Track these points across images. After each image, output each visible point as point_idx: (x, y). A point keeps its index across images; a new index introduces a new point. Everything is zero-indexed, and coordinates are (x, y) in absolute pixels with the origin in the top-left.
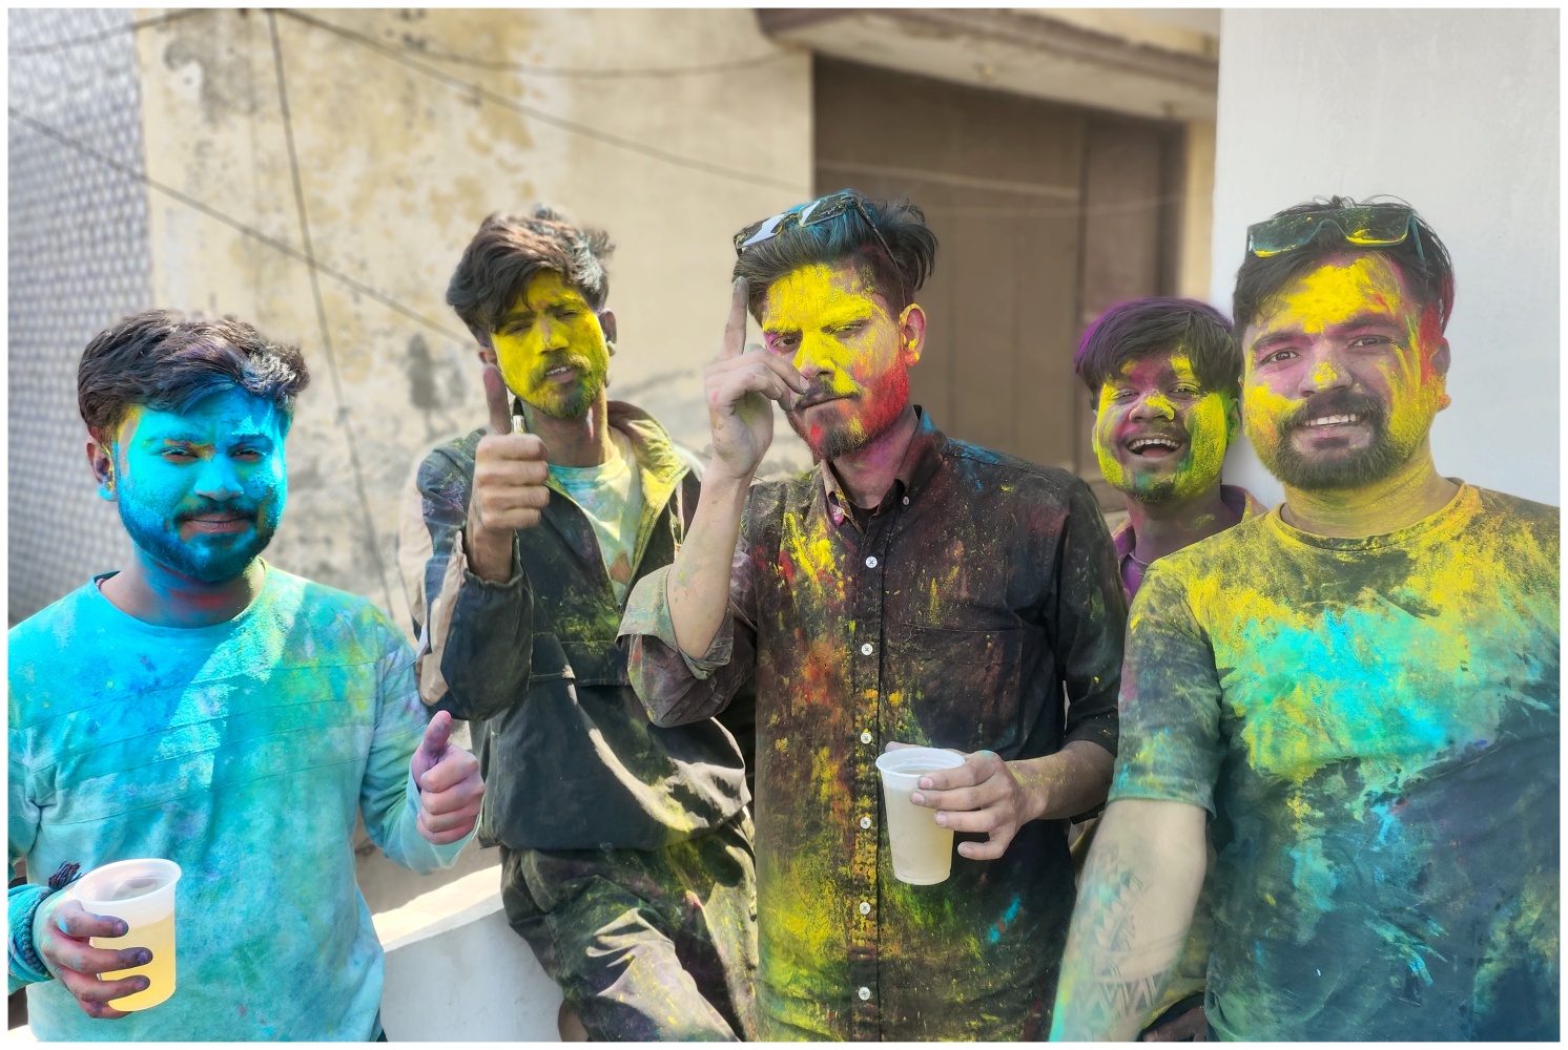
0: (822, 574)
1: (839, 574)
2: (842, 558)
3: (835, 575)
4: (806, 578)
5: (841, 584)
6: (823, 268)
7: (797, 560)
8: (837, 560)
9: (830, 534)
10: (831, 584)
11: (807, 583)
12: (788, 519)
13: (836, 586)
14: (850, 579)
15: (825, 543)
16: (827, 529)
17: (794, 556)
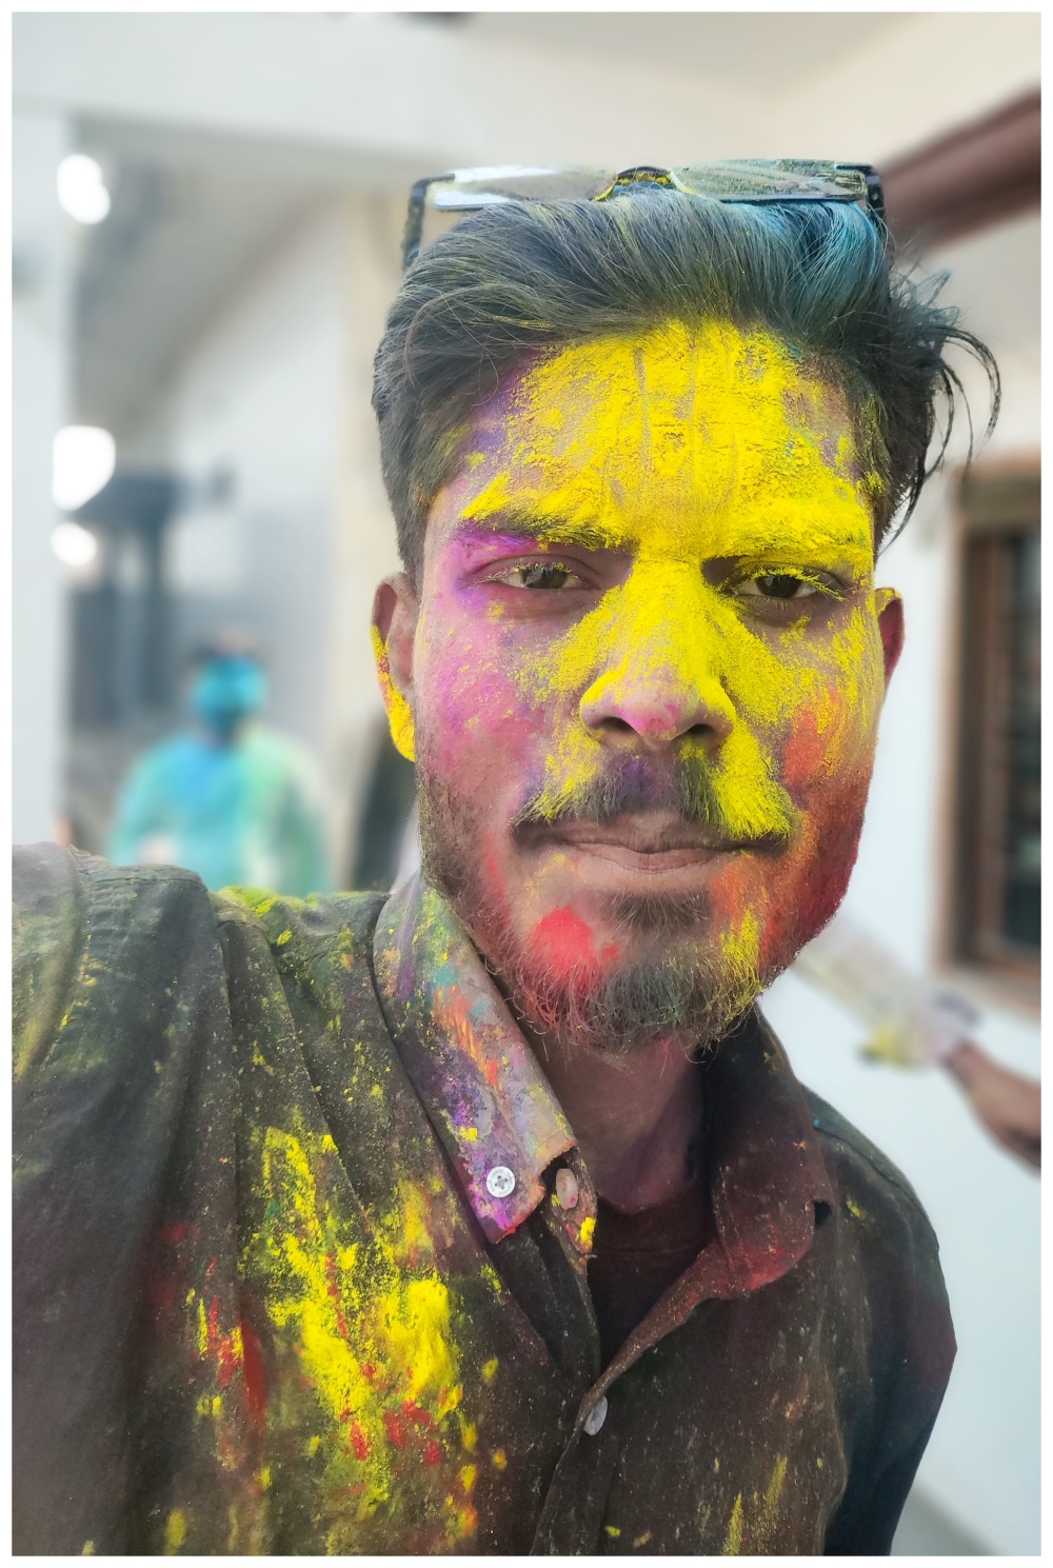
0: (402, 1425)
1: (469, 1437)
2: (489, 1369)
3: (455, 1437)
4: (317, 1419)
5: (468, 1476)
6: (769, 347)
7: (293, 1331)
8: (468, 1374)
9: (451, 1262)
10: (434, 1473)
11: (314, 1442)
12: (280, 1155)
13: (452, 1485)
14: (499, 1459)
15: (430, 1297)
16: (438, 1239)
17: (279, 1313)
